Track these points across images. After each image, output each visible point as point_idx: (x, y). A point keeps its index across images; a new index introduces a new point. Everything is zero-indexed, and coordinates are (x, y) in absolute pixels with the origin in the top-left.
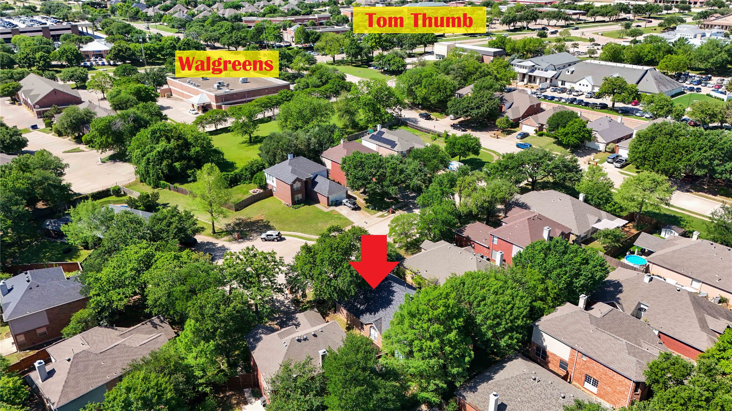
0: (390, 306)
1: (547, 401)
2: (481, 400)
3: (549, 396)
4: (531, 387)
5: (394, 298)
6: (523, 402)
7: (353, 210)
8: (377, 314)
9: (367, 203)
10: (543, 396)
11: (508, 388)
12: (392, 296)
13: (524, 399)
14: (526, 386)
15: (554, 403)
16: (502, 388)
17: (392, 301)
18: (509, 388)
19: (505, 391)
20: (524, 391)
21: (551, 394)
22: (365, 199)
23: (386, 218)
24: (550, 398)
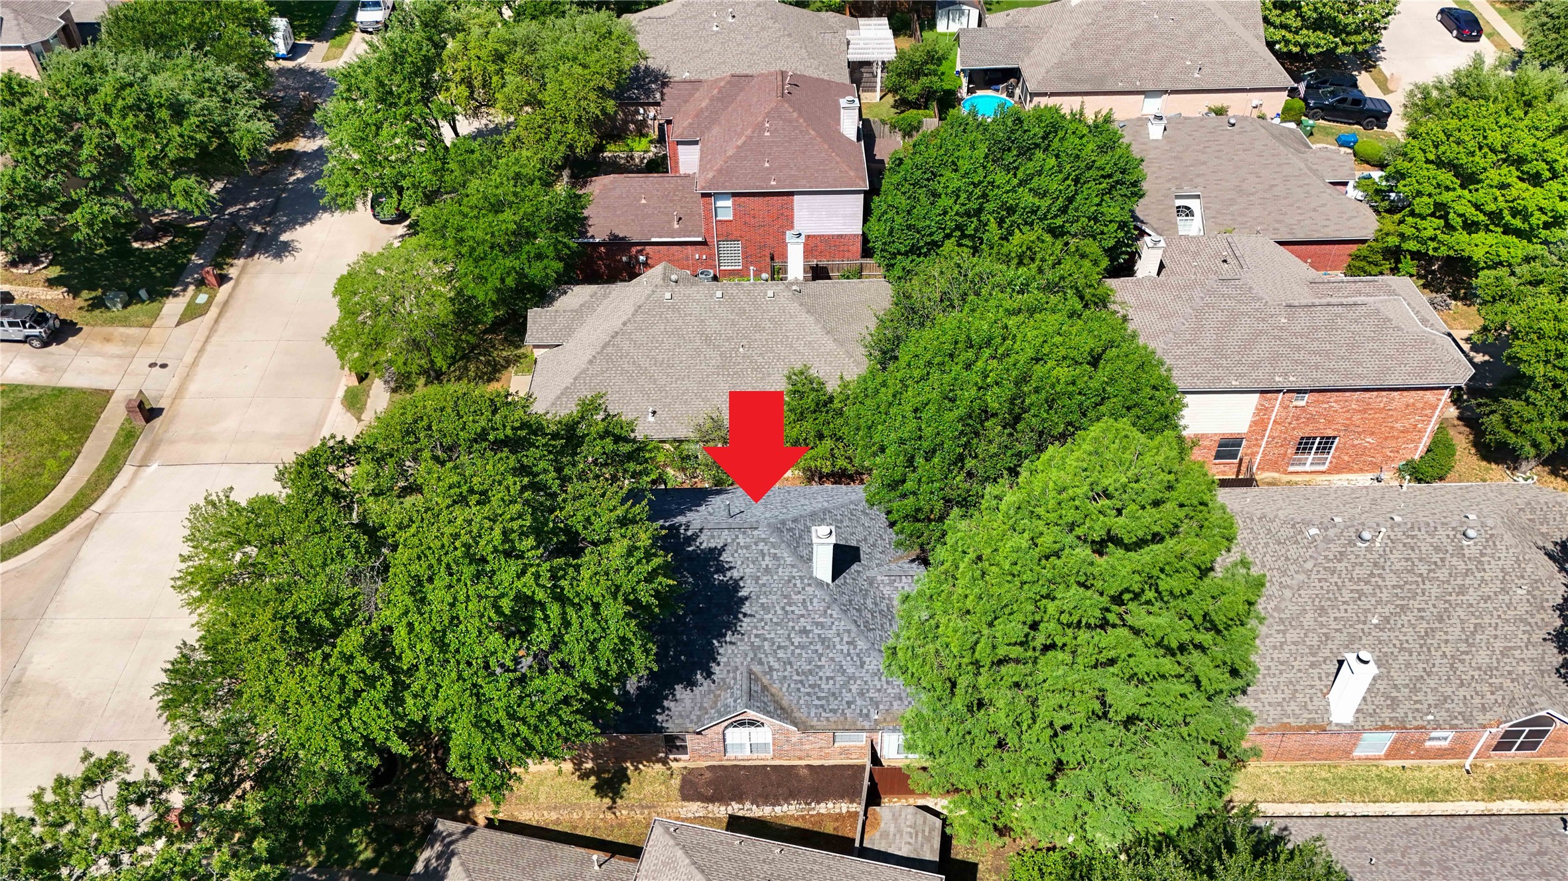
0: (746, 608)
1: (1442, 574)
2: (1280, 696)
3: (1436, 558)
4: (1375, 564)
5: (736, 574)
6: (1387, 620)
7: (46, 344)
8: (716, 669)
9: (75, 292)
10: (1423, 569)
11: (1322, 611)
12: (721, 569)
13: (1386, 611)
14: (1358, 572)
15: (1462, 567)
16: (1308, 620)
17: (736, 586)
18: (1322, 608)
19: (1322, 625)
20: (1368, 589)
21: (1437, 549)
22: (52, 283)
23: (214, 311)
24: (1442, 560)
